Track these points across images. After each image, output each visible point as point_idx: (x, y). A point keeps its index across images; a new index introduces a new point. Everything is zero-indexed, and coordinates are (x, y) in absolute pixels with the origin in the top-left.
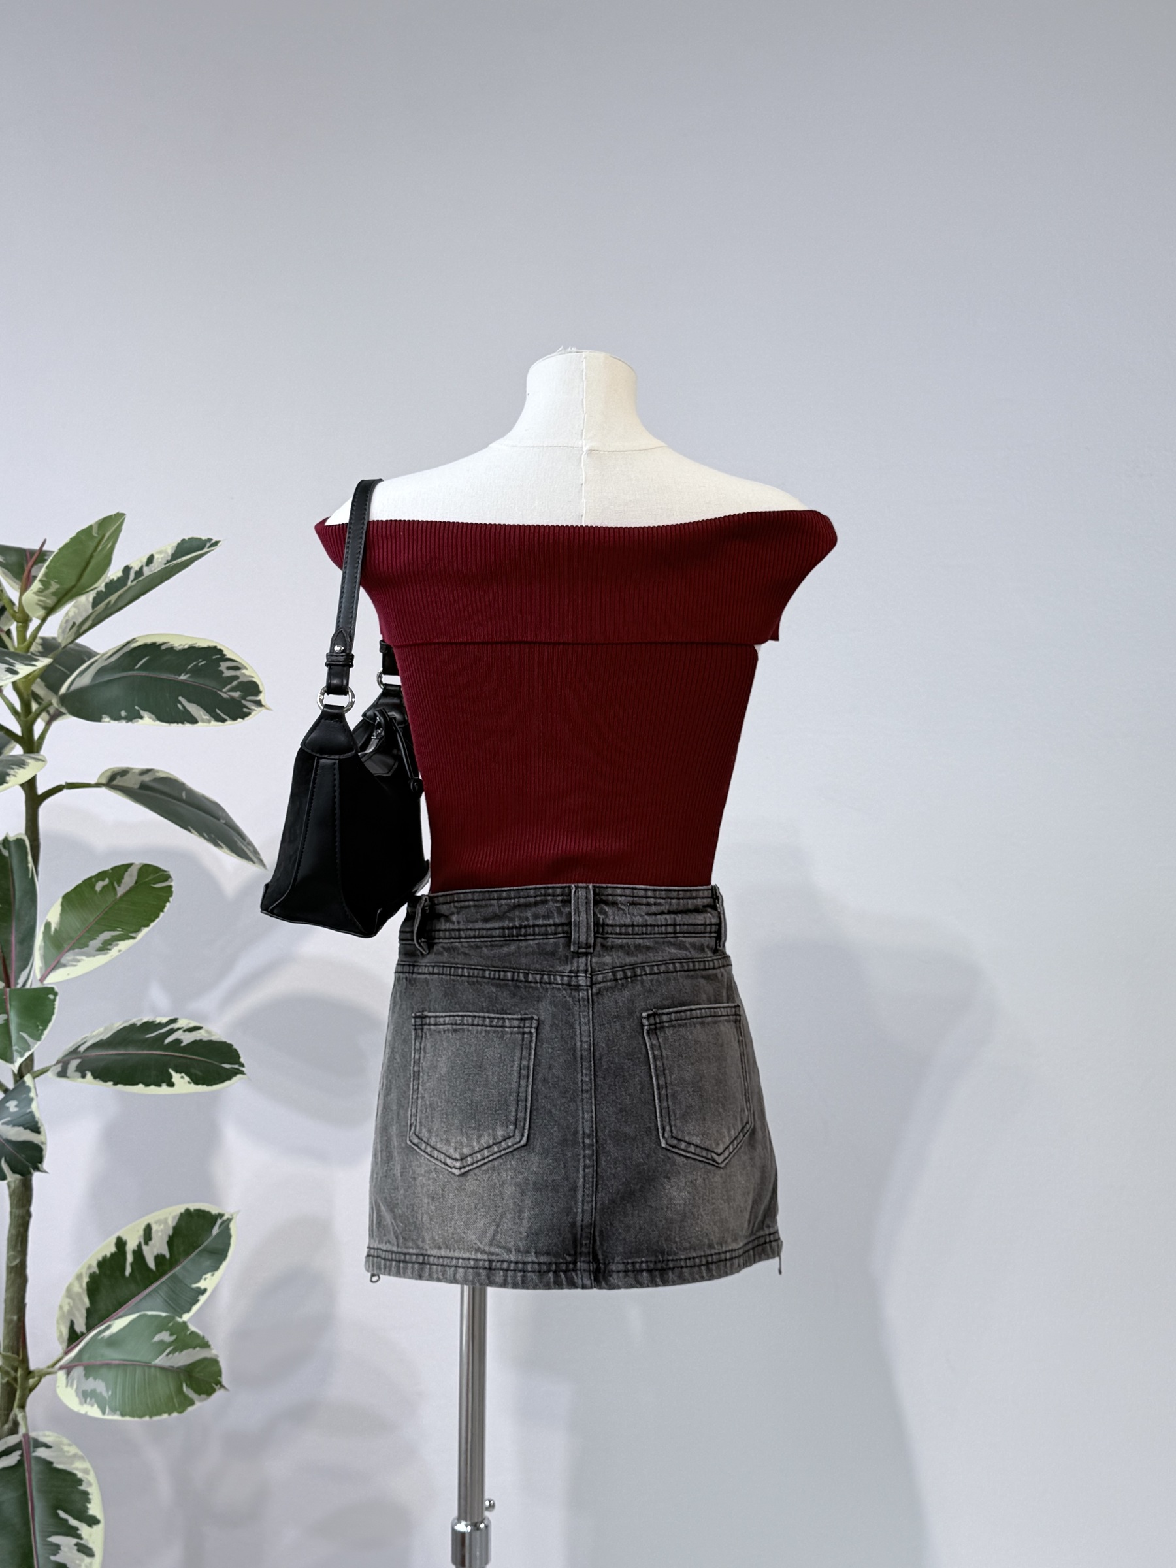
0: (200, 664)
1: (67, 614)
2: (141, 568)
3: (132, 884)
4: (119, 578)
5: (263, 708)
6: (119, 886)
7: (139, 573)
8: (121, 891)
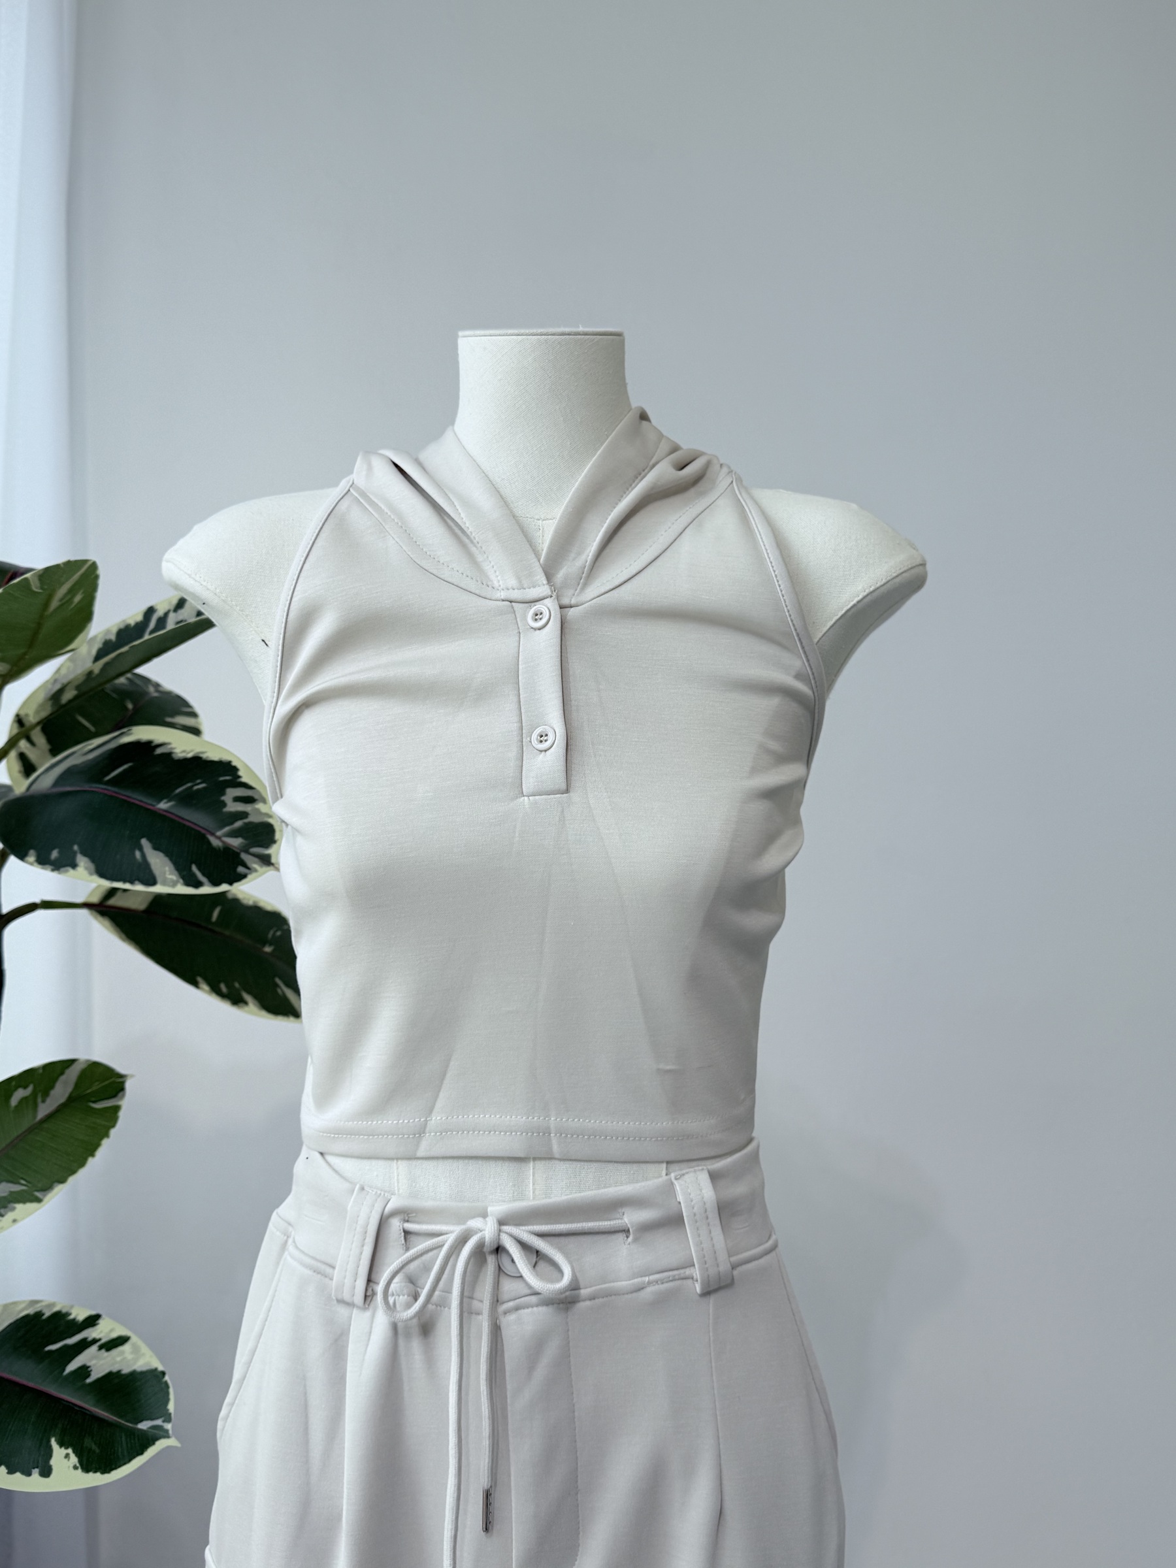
0: (196, 788)
1: (58, 670)
2: (166, 614)
3: (62, 1100)
4: (137, 624)
5: (271, 868)
6: (43, 1101)
7: (162, 621)
8: (44, 1110)
